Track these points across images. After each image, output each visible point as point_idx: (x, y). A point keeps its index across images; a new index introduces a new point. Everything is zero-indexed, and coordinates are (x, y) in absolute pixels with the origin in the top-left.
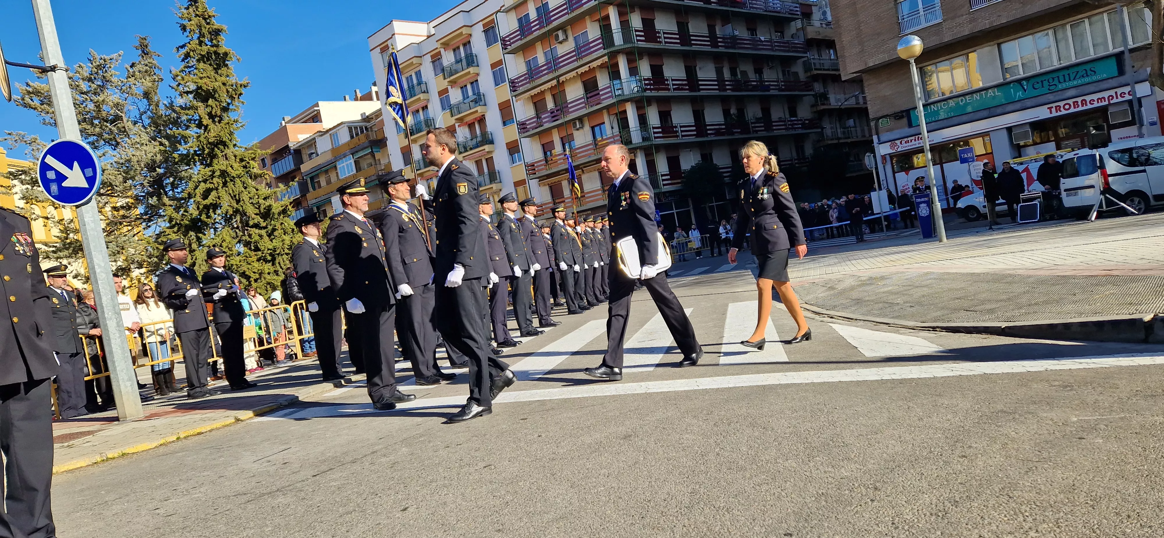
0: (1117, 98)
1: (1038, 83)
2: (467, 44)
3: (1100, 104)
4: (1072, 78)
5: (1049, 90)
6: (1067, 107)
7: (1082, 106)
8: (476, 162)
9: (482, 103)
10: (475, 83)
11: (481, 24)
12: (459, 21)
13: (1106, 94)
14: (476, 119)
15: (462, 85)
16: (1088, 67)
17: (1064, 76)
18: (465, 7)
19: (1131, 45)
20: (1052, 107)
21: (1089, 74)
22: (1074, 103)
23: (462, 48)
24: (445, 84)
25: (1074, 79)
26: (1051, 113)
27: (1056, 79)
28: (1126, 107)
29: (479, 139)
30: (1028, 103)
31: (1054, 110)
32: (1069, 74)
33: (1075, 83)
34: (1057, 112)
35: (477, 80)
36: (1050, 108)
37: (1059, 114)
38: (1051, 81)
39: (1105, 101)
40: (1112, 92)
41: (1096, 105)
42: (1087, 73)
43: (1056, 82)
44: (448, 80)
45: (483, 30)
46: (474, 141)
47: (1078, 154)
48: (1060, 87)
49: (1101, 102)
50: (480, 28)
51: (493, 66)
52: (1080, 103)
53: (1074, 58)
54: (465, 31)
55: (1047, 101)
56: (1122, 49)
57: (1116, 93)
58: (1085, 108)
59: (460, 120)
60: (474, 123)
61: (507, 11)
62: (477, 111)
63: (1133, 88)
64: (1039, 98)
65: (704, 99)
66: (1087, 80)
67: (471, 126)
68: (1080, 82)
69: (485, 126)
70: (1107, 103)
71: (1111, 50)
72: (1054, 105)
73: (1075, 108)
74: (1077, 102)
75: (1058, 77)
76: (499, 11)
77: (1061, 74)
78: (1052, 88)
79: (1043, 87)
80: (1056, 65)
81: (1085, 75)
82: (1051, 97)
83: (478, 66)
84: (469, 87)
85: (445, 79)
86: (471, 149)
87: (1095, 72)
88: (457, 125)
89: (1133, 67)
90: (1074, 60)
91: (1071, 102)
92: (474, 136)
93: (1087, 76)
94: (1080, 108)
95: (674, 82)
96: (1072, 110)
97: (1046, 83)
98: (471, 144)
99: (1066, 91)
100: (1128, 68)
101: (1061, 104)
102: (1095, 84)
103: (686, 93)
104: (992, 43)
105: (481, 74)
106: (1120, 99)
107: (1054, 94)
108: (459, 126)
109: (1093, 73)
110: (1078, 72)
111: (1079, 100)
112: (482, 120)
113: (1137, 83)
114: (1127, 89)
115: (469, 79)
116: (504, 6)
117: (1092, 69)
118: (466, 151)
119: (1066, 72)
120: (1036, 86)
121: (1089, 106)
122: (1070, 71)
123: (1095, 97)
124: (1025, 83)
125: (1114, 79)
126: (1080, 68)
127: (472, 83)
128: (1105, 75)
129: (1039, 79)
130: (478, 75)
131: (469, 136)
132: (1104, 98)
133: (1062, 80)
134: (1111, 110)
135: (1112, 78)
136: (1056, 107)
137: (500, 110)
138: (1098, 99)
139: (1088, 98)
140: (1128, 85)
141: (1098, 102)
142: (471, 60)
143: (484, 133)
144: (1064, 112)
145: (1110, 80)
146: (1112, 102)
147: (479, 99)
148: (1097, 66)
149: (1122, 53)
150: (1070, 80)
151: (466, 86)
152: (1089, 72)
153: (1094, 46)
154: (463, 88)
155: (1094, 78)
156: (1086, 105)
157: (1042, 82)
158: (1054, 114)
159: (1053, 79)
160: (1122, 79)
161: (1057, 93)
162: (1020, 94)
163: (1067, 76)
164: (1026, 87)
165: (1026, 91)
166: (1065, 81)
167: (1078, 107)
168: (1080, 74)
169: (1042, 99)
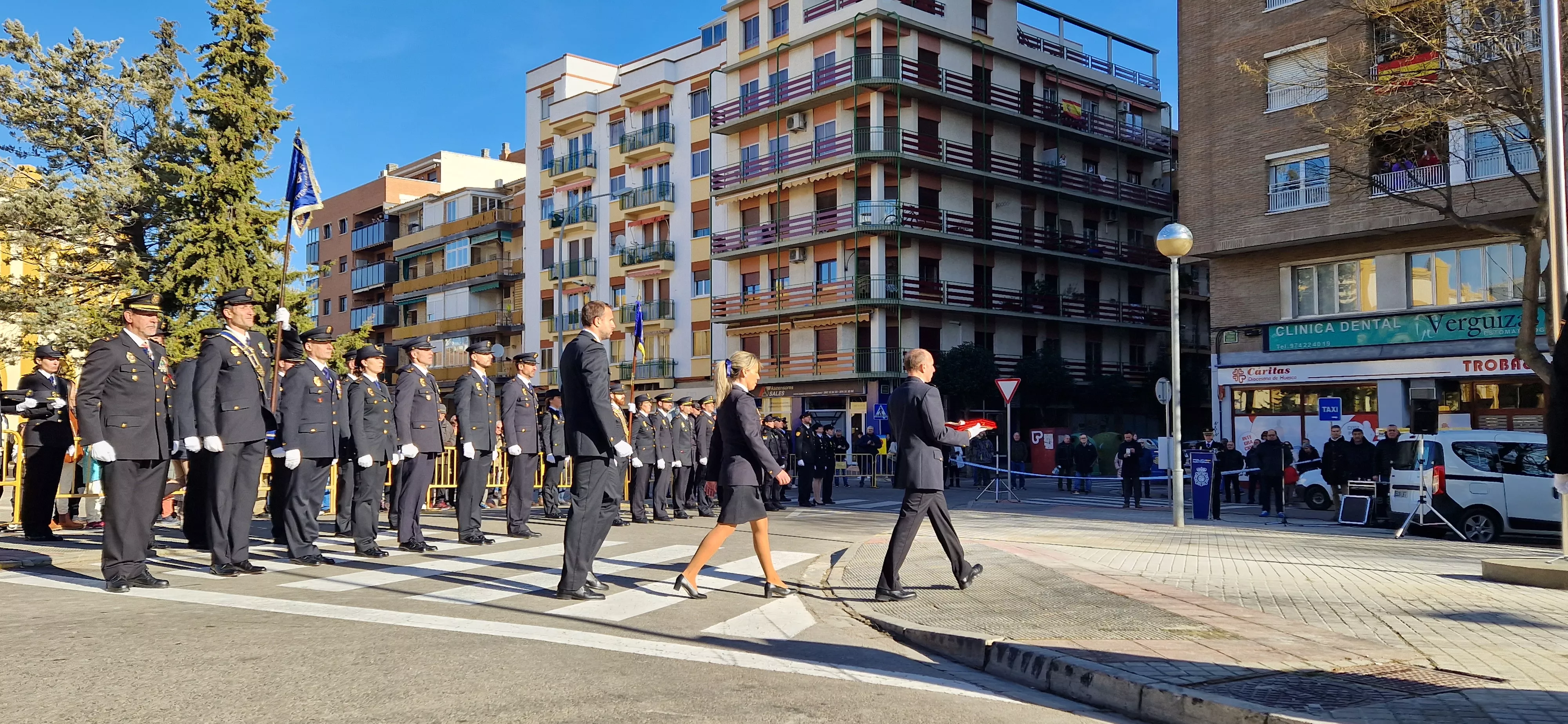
2: (664, 108)
4: (1503, 324)
5: (1469, 335)
6: (1491, 365)
7: (1513, 368)
8: (645, 282)
9: (669, 197)
10: (664, 165)
11: (689, 82)
12: (658, 73)
14: (655, 219)
15: (646, 166)
17: (1493, 318)
18: (671, 55)
20: (1469, 362)
22: (1501, 361)
23: (655, 113)
24: (620, 160)
25: (1507, 326)
26: (1467, 369)
27: (1481, 321)
29: (656, 249)
30: (1440, 347)
31: (1471, 365)
32: (1500, 318)
33: (1508, 332)
34: (1475, 369)
35: (668, 163)
36: (1466, 362)
37: (1478, 373)
38: (1473, 322)
43: (1480, 325)
44: (627, 154)
45: (690, 91)
46: (647, 252)
48: (1485, 333)
50: (686, 87)
51: (695, 146)
52: (1509, 363)
53: (1510, 297)
54: (663, 88)
55: (1465, 351)
58: (1515, 371)
59: (633, 216)
60: (652, 224)
61: (729, 71)
62: (658, 208)
64: (1454, 344)
65: (993, 252)
67: (647, 228)
68: (1514, 331)
69: (667, 231)
72: (1472, 359)
73: (1502, 368)
74: (1506, 361)
75: (1484, 318)
76: (716, 70)
77: (1489, 316)
78: (1473, 333)
79: (1461, 329)
80: (1485, 303)
82: (1470, 347)
83: (673, 143)
84: (655, 170)
85: (622, 152)
86: (640, 262)
88: (627, 222)
90: (1509, 301)
91: (1496, 359)
92: (648, 244)
94: (1510, 371)
95: (950, 219)
96: (1497, 371)
97: (1466, 325)
98: (641, 254)
99: (1494, 341)
101: (1483, 359)
103: (969, 238)
104: (1397, 250)
105: (676, 154)
107: (1476, 343)
108: (630, 225)
110: (1513, 316)
111: (1509, 358)
112: (664, 222)
115: (656, 159)
116: (725, 63)
118: (632, 263)
119: (1496, 315)
120: (1451, 325)
122: (1502, 313)
124: (1435, 317)
127: (660, 166)
129: (1455, 316)
130: (671, 155)
131: (641, 242)
133: (1489, 324)
136: (1475, 362)
137: (693, 212)
142: (665, 132)
143: (663, 243)
144: (1485, 372)
147: (665, 190)
150: (1500, 326)
151: (651, 168)
154: (647, 170)
156: (1519, 368)
157: (1460, 320)
158: (1472, 372)
159: (1477, 318)
161: (1478, 342)
162: (1428, 332)
163: (1496, 320)
164: (1436, 324)
165: (1436, 330)
166: (1493, 327)
167: (1506, 369)
168: (1515, 321)
169: (1458, 347)
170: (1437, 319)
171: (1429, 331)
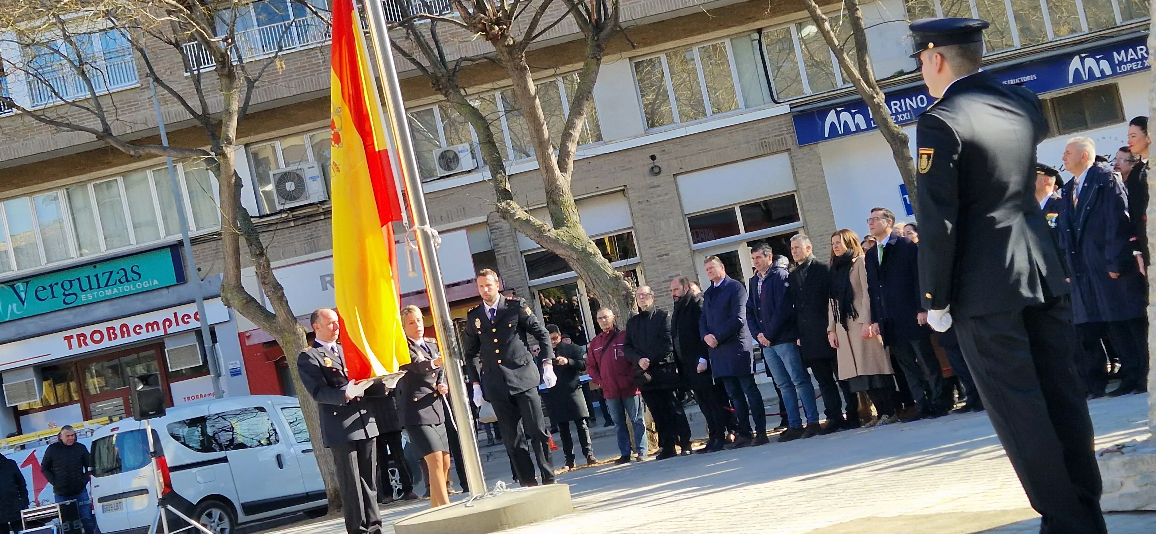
0: (178, 324)
1: (45, 289)
3: (151, 335)
4: (103, 283)
5: (64, 302)
6: (97, 337)
7: (123, 336)
13: (159, 316)
17: (88, 277)
19: (193, 232)
20: (72, 337)
21: (129, 279)
22: (108, 329)
25: (106, 285)
26: (70, 347)
27: (76, 284)
28: (193, 340)
30: (30, 326)
31: (74, 341)
32: (96, 276)
33: (108, 292)
34: (80, 346)
36: (68, 338)
37: (84, 349)
38: (67, 285)
39: (158, 329)
40: (169, 313)
41: (145, 335)
42: (126, 275)
43: (76, 288)
47: (118, 428)
48: (84, 298)
49: (153, 330)
52: (118, 331)
53: (103, 247)
55: (64, 325)
56: (179, 237)
57: (175, 314)
58: (127, 340)
63: (201, 308)
64: (48, 317)
66: (127, 288)
68: (115, 291)
70: (161, 332)
71: (164, 238)
72: (75, 332)
73: (110, 339)
74: (113, 328)
75: (79, 279)
77: (82, 274)
78: (68, 299)
79: (54, 296)
80: (74, 257)
81: (124, 280)
82: (68, 317)
87: (139, 275)
89: (199, 270)
90: (103, 251)
91: (102, 327)
93: (127, 281)
94: (120, 341)
96: (106, 344)
97: (58, 290)
99: (94, 307)
100: (190, 271)
101: (87, 331)
102: (141, 297)
106: (183, 327)
107: (74, 311)
109: (136, 277)
110: (111, 272)
111: (117, 324)
113: (205, 299)
114: (191, 309)
117: (135, 269)
119: (91, 272)
120: (42, 295)
121: (134, 338)
122: (100, 269)
123: (143, 320)
124: (20, 287)
125: (170, 289)
126: (116, 267)
128: (156, 282)
129: (47, 282)
132: (156, 323)
133: (85, 286)
134: (169, 346)
135: (167, 287)
136: (79, 336)
138: (148, 325)
139: (131, 322)
140: (194, 301)
141: (148, 331)
144: (92, 347)
145: (165, 292)
146: (169, 331)
148: (143, 264)
149: (181, 243)
150: (99, 287)
152: (130, 275)
153: (135, 227)
155: (139, 286)
156: (129, 335)
157: (51, 286)
158: (77, 350)
159: (70, 282)
160: (183, 292)
161: (78, 310)
162: (14, 308)
163: (94, 280)
164: (23, 295)
165: (23, 303)
166: (91, 289)
167: (115, 338)
168: (115, 277)
169: (54, 321)
170: (22, 288)
171: (15, 305)
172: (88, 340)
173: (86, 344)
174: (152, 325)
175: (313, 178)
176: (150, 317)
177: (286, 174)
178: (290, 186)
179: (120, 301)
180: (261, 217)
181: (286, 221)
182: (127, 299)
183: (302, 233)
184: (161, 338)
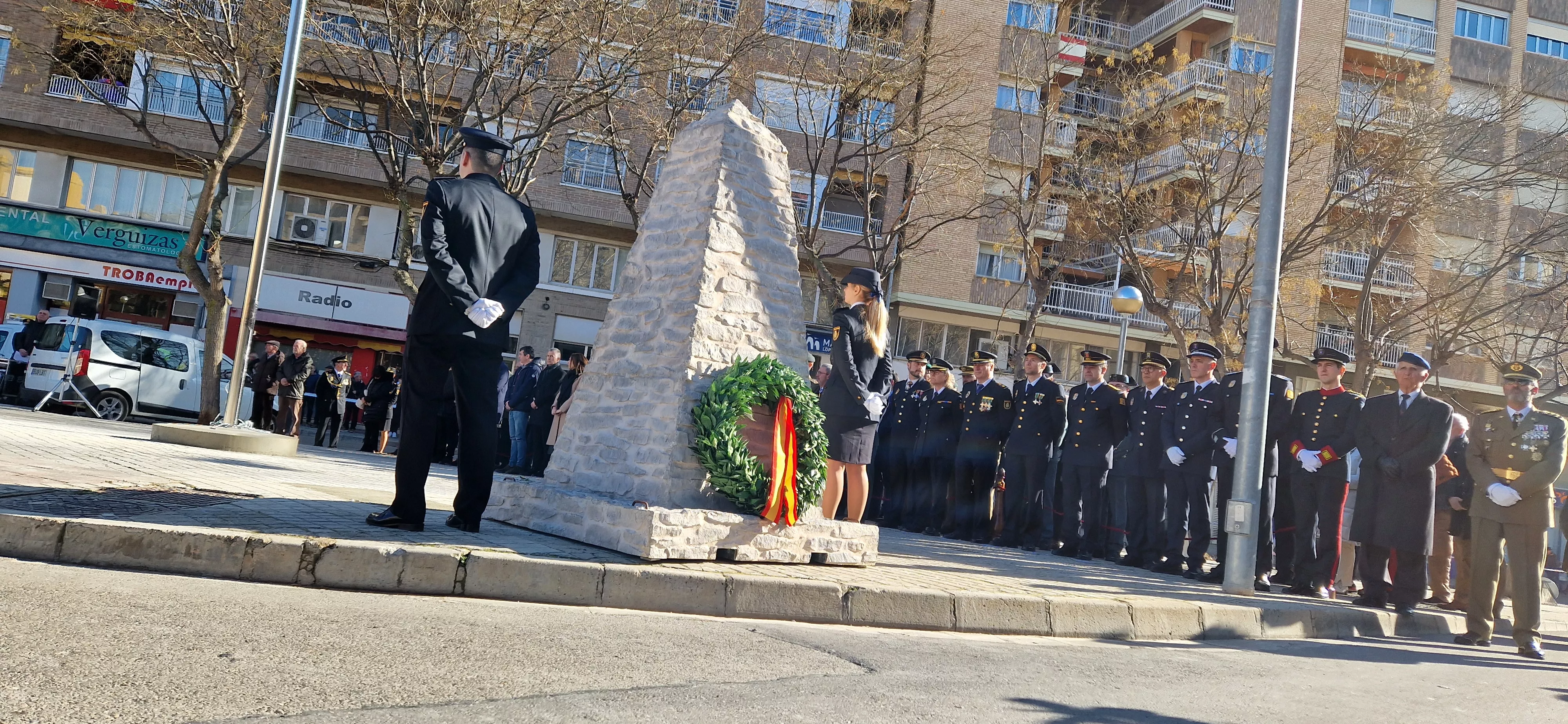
1: (103, 229)
3: (168, 287)
4: (147, 242)
5: (114, 244)
6: (128, 274)
7: (147, 281)
13: (179, 277)
16: (171, 236)
17: (138, 234)
20: (109, 268)
21: (168, 246)
22: (138, 272)
25: (149, 244)
26: (106, 274)
27: (127, 235)
30: (83, 251)
31: (110, 272)
32: (144, 235)
33: (149, 249)
34: (113, 276)
36: (107, 268)
37: (115, 279)
38: (120, 234)
39: (175, 285)
41: (163, 285)
42: (166, 243)
43: (126, 237)
48: (129, 246)
49: (171, 284)
52: (145, 277)
53: (157, 219)
58: (149, 284)
64: (98, 249)
66: (163, 251)
68: (154, 249)
70: (176, 288)
72: (113, 266)
73: (137, 279)
74: (142, 273)
75: (131, 233)
77: (135, 230)
78: (118, 243)
79: (107, 237)
80: (134, 217)
81: (163, 244)
82: (113, 255)
87: (176, 246)
90: (157, 221)
91: (135, 270)
93: (166, 246)
94: (143, 283)
96: (133, 281)
97: (112, 234)
99: (134, 254)
101: (123, 268)
102: (171, 260)
104: (62, 151)
107: (119, 252)
109: (173, 246)
110: (156, 237)
111: (146, 271)
119: (142, 231)
120: (99, 233)
121: (155, 284)
122: (150, 231)
123: (166, 275)
124: (86, 223)
126: (161, 234)
129: (107, 225)
132: (175, 281)
133: (134, 238)
134: (179, 298)
136: (115, 269)
138: (168, 280)
139: (157, 274)
141: (166, 284)
144: (121, 280)
146: (182, 289)
148: (182, 240)
150: (143, 243)
152: (169, 243)
155: (173, 253)
156: (152, 281)
157: (108, 229)
158: (109, 278)
159: (124, 233)
161: (121, 252)
162: (75, 235)
163: (141, 237)
164: (85, 228)
165: (83, 233)
166: (137, 242)
167: (142, 279)
168: (157, 241)
169: (102, 253)
171: (76, 233)
172: (121, 275)
173: (118, 277)
174: (172, 281)
175: (322, 229)
176: (172, 276)
177: (305, 219)
178: (304, 228)
179: (155, 257)
180: (277, 240)
181: (293, 249)
182: (161, 258)
183: (303, 260)
184: (175, 291)
